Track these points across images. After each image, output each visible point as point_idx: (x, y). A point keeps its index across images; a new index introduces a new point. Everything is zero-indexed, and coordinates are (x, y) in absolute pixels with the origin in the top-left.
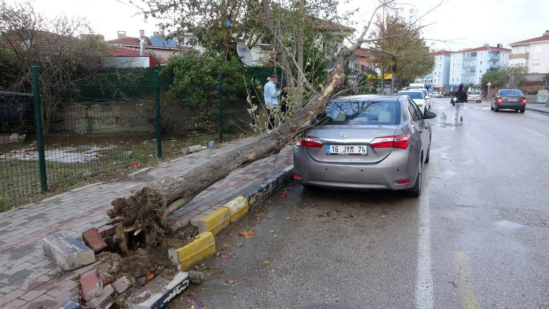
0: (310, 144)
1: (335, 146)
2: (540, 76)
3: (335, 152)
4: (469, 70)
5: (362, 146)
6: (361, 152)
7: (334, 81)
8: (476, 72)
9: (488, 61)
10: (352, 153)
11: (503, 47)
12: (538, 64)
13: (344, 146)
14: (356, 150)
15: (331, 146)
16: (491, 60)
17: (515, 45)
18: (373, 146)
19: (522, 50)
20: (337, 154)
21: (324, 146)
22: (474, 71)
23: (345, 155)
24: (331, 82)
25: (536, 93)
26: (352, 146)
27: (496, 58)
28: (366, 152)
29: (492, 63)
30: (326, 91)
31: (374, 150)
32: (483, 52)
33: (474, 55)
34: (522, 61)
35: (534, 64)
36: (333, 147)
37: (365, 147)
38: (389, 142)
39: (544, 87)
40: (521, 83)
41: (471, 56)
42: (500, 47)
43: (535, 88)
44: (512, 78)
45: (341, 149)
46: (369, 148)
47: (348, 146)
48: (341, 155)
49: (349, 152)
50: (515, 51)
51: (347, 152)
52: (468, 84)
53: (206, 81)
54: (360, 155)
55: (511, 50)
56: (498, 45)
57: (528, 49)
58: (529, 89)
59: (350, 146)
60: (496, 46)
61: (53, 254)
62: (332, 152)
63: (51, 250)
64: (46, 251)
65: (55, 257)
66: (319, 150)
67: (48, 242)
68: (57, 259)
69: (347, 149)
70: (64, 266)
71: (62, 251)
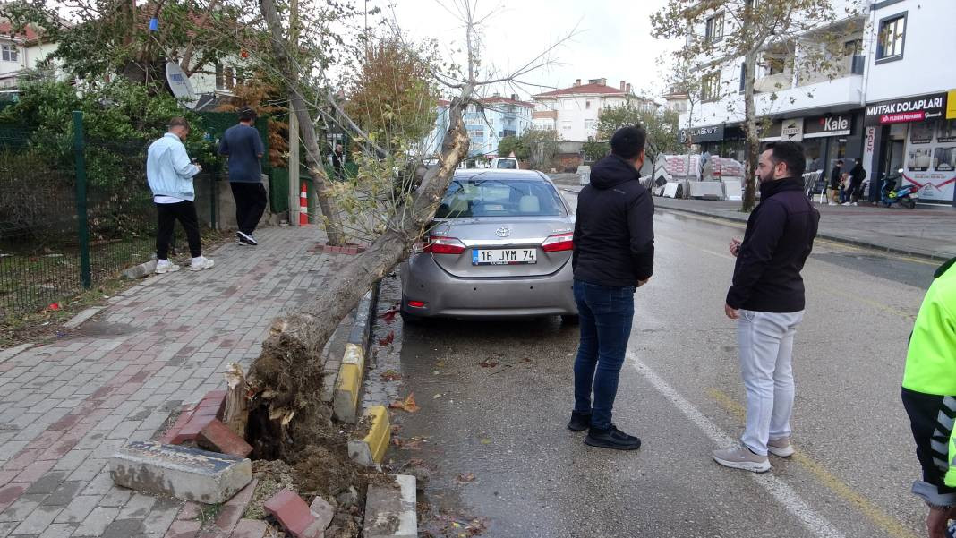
0: (442, 250)
1: (486, 251)
2: (577, 145)
3: (486, 261)
4: (474, 132)
5: (529, 250)
6: (528, 259)
7: (458, 146)
8: (485, 134)
9: (502, 120)
10: (513, 260)
11: (520, 99)
12: (569, 128)
13: (501, 251)
14: (520, 256)
15: (480, 252)
16: (506, 118)
17: (538, 98)
18: (544, 249)
19: (548, 106)
20: (490, 264)
21: (468, 254)
22: (482, 134)
23: (503, 264)
24: (454, 147)
25: (574, 170)
26: (513, 250)
27: (510, 115)
28: (535, 259)
29: (506, 123)
30: (447, 161)
31: (547, 257)
33: (481, 109)
34: (550, 122)
35: (565, 128)
36: (483, 253)
37: (534, 252)
38: (567, 242)
39: (582, 161)
40: (554, 155)
41: (477, 111)
42: (516, 98)
43: (572, 162)
44: (541, 147)
45: (496, 256)
46: (541, 253)
47: (508, 250)
48: (496, 264)
49: (510, 260)
50: (539, 107)
51: (505, 260)
52: (475, 154)
53: (119, 134)
54: (526, 263)
55: (534, 106)
56: (513, 96)
57: (557, 106)
58: (564, 163)
59: (510, 250)
60: (510, 97)
61: (160, 480)
62: (481, 260)
63: (153, 474)
64: (127, 480)
65: (167, 486)
66: (459, 258)
67: (135, 459)
68: (176, 489)
69: (505, 256)
70: (207, 497)
71: (195, 470)
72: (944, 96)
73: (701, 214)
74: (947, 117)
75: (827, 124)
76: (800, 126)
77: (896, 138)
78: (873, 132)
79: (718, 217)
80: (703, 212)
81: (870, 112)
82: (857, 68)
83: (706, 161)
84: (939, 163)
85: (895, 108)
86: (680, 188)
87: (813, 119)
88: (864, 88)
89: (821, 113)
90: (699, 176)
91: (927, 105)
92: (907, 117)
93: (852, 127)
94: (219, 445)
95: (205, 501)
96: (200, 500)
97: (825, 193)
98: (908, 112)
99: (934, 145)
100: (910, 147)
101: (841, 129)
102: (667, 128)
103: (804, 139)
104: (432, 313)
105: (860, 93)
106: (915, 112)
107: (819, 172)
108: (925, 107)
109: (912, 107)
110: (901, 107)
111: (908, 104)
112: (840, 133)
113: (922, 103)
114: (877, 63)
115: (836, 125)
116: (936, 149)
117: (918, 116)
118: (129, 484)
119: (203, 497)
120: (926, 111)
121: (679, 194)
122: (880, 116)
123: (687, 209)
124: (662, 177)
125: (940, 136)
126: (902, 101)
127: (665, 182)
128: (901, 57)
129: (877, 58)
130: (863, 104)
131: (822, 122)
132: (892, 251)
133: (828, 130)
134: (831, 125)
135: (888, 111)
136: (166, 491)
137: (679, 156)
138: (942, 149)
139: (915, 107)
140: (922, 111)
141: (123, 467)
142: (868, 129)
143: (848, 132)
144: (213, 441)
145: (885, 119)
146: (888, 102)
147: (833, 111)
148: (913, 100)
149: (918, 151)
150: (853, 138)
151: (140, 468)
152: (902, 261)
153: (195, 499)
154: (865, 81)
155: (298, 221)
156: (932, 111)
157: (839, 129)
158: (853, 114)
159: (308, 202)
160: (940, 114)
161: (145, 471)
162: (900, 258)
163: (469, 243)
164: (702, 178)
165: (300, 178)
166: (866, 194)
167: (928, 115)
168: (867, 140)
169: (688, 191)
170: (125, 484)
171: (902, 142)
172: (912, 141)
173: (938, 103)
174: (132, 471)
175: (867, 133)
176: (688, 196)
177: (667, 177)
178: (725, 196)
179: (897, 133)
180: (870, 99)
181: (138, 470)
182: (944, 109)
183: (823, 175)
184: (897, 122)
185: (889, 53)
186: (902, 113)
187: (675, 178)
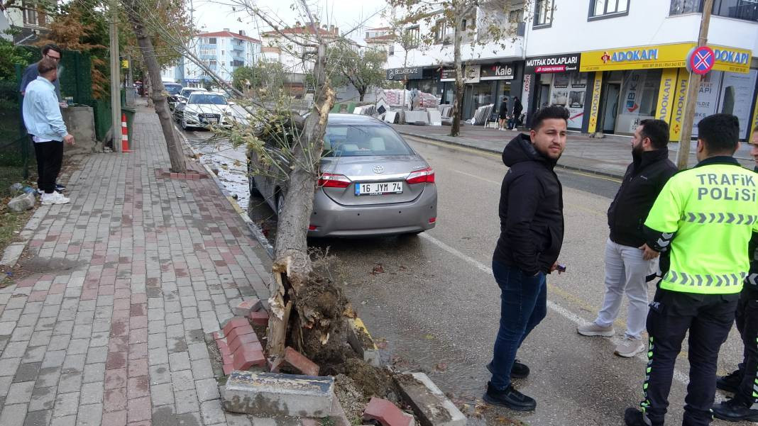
0: (331, 184)
1: (366, 185)
2: (301, 76)
3: (366, 192)
4: (208, 61)
5: (397, 183)
6: (397, 190)
9: (231, 51)
10: (386, 191)
11: (246, 35)
13: (377, 184)
14: (391, 187)
15: (361, 185)
16: (235, 50)
18: (408, 182)
20: (368, 194)
21: (352, 186)
23: (378, 194)
24: (326, 99)
26: (386, 184)
27: (239, 48)
28: (401, 190)
29: (236, 54)
31: (410, 188)
32: (225, 38)
33: (213, 41)
34: (274, 56)
35: (288, 61)
36: (364, 186)
37: (401, 184)
38: (423, 177)
39: (306, 90)
40: (284, 84)
41: (210, 43)
42: (243, 34)
43: (299, 90)
45: (373, 188)
46: (405, 185)
47: (382, 184)
48: (374, 195)
49: (383, 191)
50: (266, 43)
51: (380, 191)
54: (394, 193)
56: (240, 32)
57: (280, 42)
59: (384, 184)
60: (238, 33)
61: (276, 404)
62: (362, 191)
63: (269, 400)
64: (241, 407)
65: (281, 408)
66: (345, 191)
67: (251, 389)
68: (290, 409)
69: (380, 188)
70: (320, 412)
71: (308, 393)
72: (578, 55)
73: (423, 138)
74: (581, 71)
75: (497, 71)
76: (478, 71)
77: (544, 83)
78: (529, 78)
79: (436, 140)
80: (424, 136)
81: (529, 64)
82: (521, 31)
83: (415, 95)
84: (572, 102)
85: (546, 62)
86: (397, 116)
87: (488, 66)
88: (525, 45)
89: (493, 62)
90: (410, 106)
91: (567, 61)
92: (554, 69)
93: (515, 74)
94: (300, 368)
95: (318, 415)
96: (312, 415)
97: (497, 121)
98: (554, 66)
99: (569, 89)
100: (553, 90)
101: (507, 75)
102: (370, 65)
103: (481, 81)
104: (322, 235)
105: (523, 50)
106: (559, 65)
107: (492, 105)
108: (566, 63)
109: (557, 62)
110: (550, 62)
111: (555, 60)
112: (506, 78)
113: (564, 59)
114: (534, 29)
115: (504, 71)
116: (571, 92)
117: (560, 69)
118: (244, 410)
119: (315, 413)
120: (566, 65)
121: (397, 121)
122: (535, 67)
123: (411, 133)
124: (382, 107)
125: (573, 83)
126: (551, 57)
127: (385, 111)
128: (550, 26)
129: (534, 25)
130: (524, 58)
131: (494, 69)
132: (567, 168)
133: (498, 75)
134: (500, 71)
135: (541, 64)
136: (280, 413)
137: (392, 90)
138: (574, 92)
139: (559, 62)
140: (564, 65)
141: (238, 397)
142: (525, 76)
143: (512, 77)
144: (295, 366)
145: (539, 70)
146: (542, 58)
147: (501, 61)
148: (558, 57)
149: (559, 93)
150: (515, 81)
151: (255, 396)
152: (577, 175)
153: (308, 416)
154: (525, 40)
155: (121, 148)
156: (570, 65)
157: (505, 74)
158: (517, 65)
159: (127, 131)
160: (575, 68)
161: (260, 398)
162: (574, 173)
163: (353, 178)
164: (412, 109)
165: (122, 110)
166: (524, 122)
167: (567, 69)
168: (525, 84)
169: (404, 119)
170: (240, 411)
171: (548, 86)
172: (555, 85)
173: (574, 60)
174: (247, 399)
175: (525, 79)
176: (404, 122)
177: (387, 107)
178: (430, 123)
179: (545, 80)
180: (529, 54)
181: (253, 398)
182: (578, 65)
183: (494, 109)
184: (546, 72)
185: (542, 22)
186: (550, 66)
187: (392, 108)
